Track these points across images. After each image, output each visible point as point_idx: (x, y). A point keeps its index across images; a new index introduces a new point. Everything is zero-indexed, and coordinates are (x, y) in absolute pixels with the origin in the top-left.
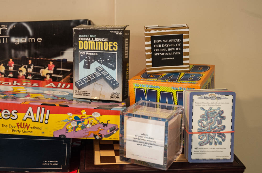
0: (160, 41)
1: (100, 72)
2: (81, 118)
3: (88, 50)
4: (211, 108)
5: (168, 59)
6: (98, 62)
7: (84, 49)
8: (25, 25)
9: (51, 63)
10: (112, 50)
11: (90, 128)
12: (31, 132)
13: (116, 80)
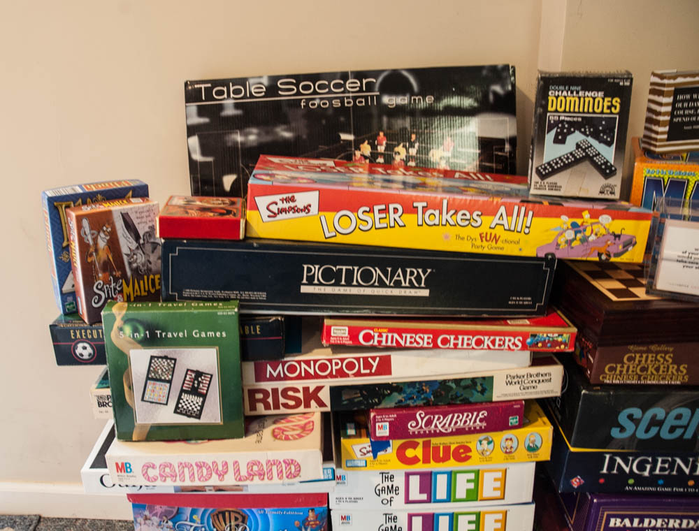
0: (688, 97)
1: (584, 150)
2: (582, 225)
3: (565, 111)
5: (695, 127)
6: (581, 132)
7: (556, 111)
8: (406, 74)
9: (449, 139)
10: (609, 111)
11: (594, 242)
12: (502, 249)
13: (612, 163)
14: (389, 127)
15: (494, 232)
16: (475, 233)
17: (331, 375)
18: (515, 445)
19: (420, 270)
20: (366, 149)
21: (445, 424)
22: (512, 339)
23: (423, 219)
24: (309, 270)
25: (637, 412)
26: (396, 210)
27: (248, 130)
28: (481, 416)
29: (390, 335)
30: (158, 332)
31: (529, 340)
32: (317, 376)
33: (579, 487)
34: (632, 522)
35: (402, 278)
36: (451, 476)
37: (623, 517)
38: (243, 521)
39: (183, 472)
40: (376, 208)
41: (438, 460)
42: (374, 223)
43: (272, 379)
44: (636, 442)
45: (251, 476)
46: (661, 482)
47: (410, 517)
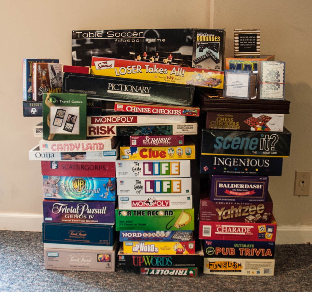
0: (244, 37)
1: (209, 54)
3: (202, 41)
4: (272, 70)
5: (248, 48)
6: (208, 48)
7: (200, 41)
8: (155, 31)
9: (171, 55)
10: (216, 41)
12: (174, 81)
13: (219, 58)
14: (148, 50)
15: (171, 76)
16: (165, 76)
17: (117, 122)
18: (182, 152)
19: (147, 88)
20: (139, 58)
21: (156, 142)
22: (177, 111)
23: (148, 71)
24: (110, 85)
25: (221, 138)
26: (139, 67)
27: (95, 50)
28: (168, 139)
29: (136, 108)
30: (61, 101)
31: (183, 112)
32: (112, 122)
33: (207, 171)
34: (227, 186)
35: (141, 90)
36: (160, 164)
37: (223, 183)
38: (84, 184)
39: (65, 147)
40: (133, 67)
41: (154, 157)
42: (132, 71)
43: (97, 123)
44: (223, 150)
45: (88, 148)
46: (236, 169)
47: (146, 181)
